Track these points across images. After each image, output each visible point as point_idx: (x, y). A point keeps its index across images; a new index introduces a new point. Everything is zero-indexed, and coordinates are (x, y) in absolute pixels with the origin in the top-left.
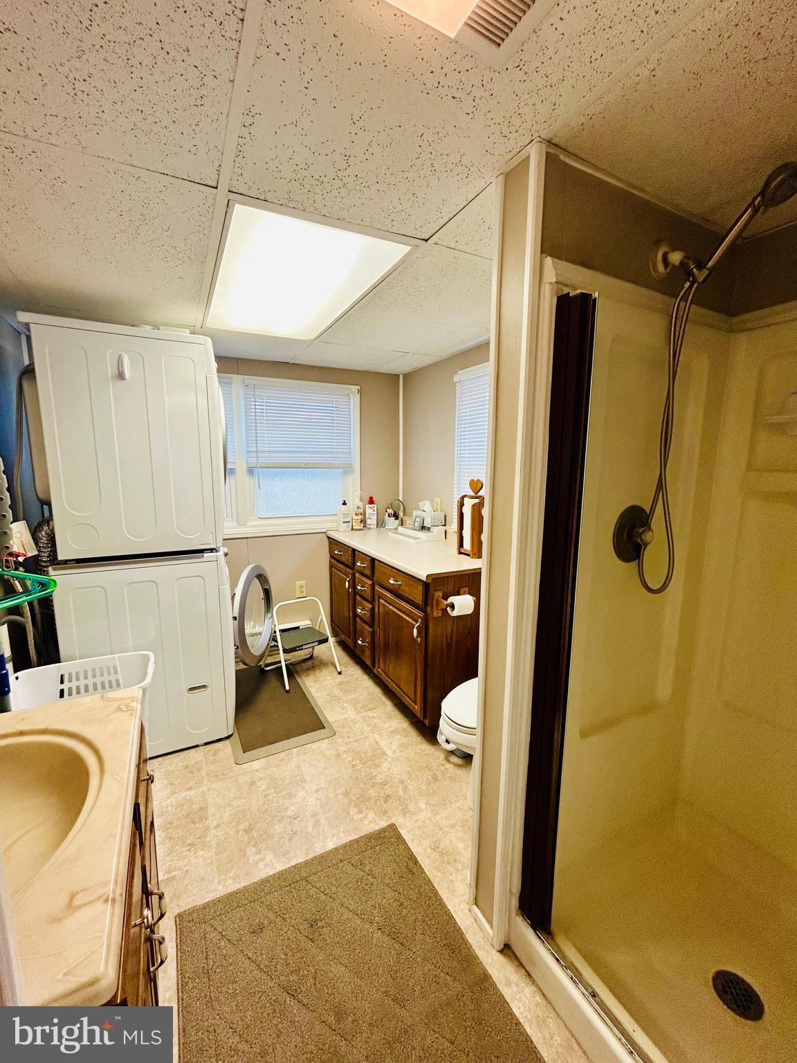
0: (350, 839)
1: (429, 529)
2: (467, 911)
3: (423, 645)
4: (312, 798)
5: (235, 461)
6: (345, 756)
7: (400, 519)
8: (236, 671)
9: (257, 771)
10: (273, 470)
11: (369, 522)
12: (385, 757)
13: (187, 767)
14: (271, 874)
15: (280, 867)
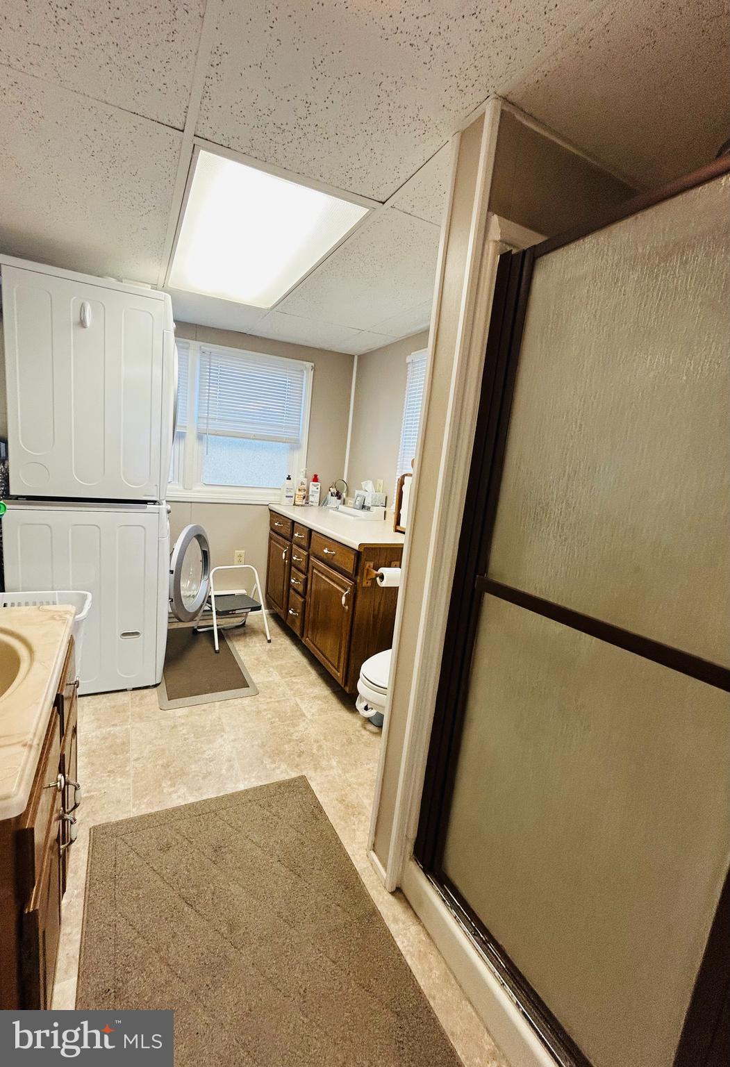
0: (260, 784)
1: (369, 509)
2: (365, 856)
3: (351, 613)
4: (229, 746)
5: (185, 425)
6: (265, 713)
7: (342, 499)
8: (168, 630)
9: (179, 717)
10: (222, 438)
11: (311, 499)
12: (304, 718)
13: (114, 707)
14: (183, 804)
15: (191, 800)
